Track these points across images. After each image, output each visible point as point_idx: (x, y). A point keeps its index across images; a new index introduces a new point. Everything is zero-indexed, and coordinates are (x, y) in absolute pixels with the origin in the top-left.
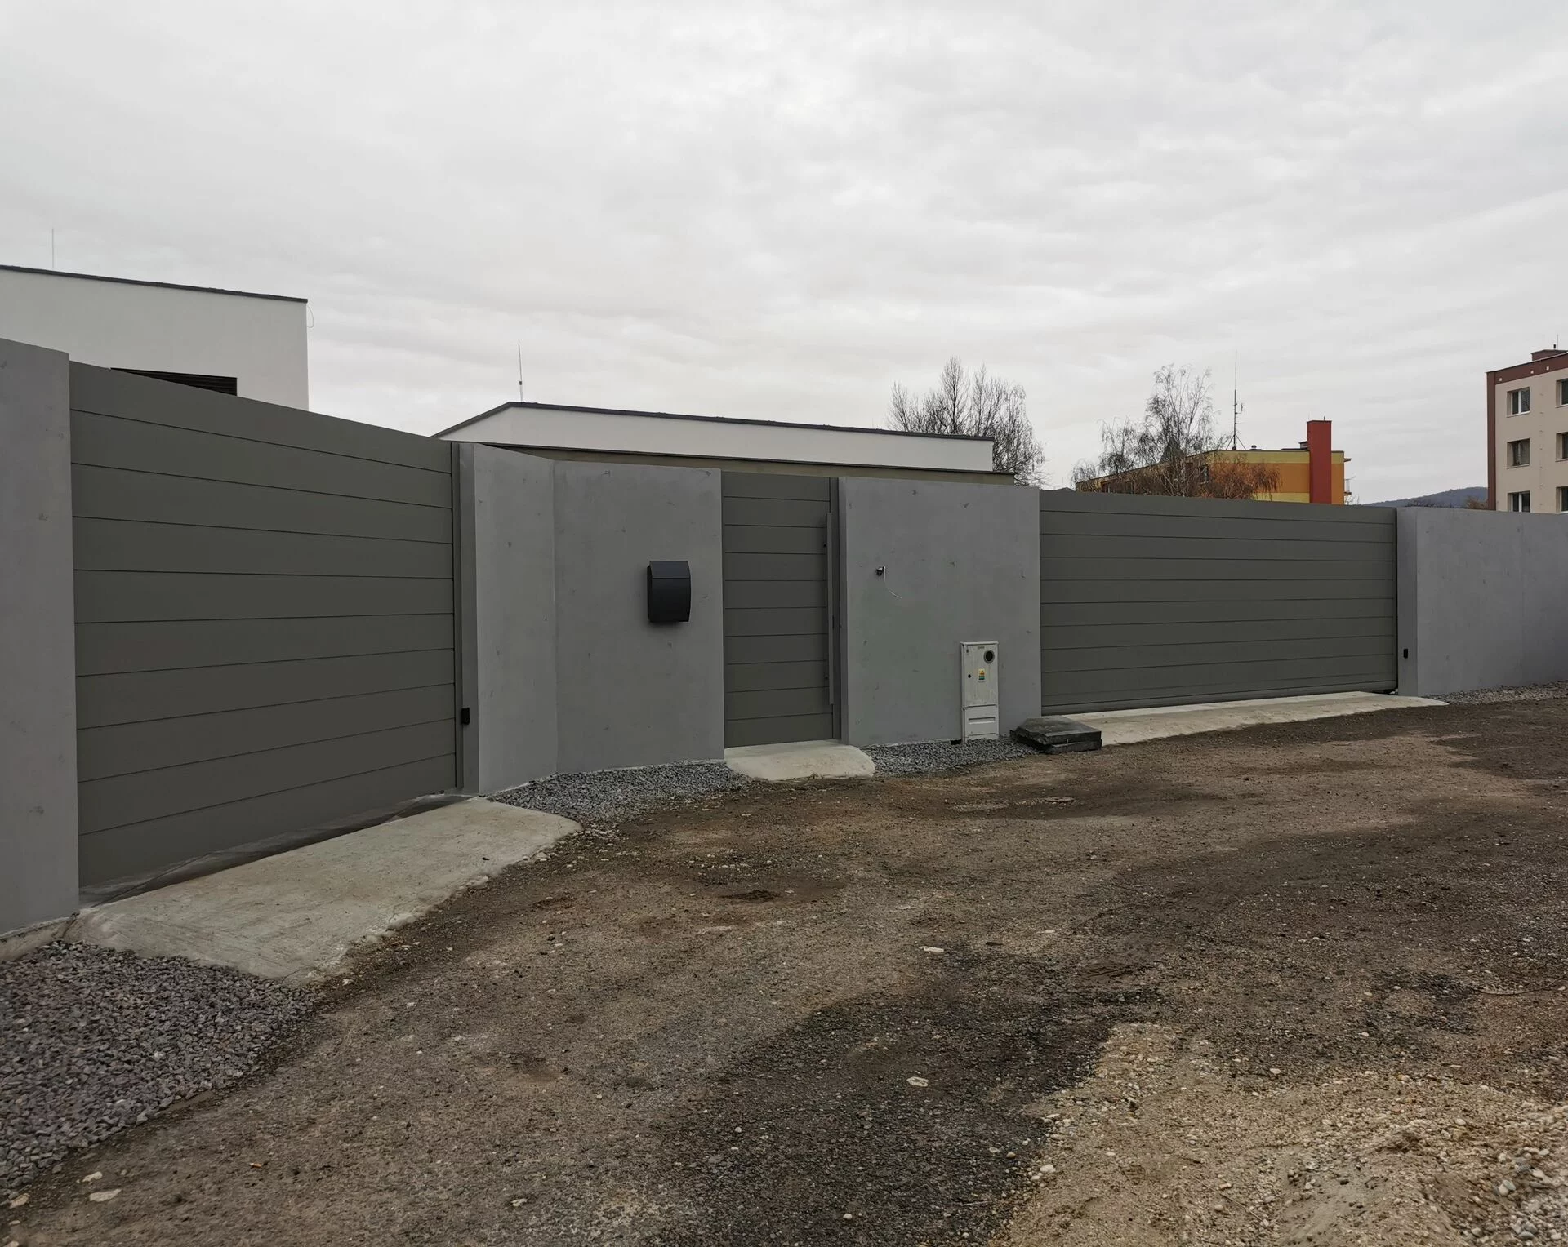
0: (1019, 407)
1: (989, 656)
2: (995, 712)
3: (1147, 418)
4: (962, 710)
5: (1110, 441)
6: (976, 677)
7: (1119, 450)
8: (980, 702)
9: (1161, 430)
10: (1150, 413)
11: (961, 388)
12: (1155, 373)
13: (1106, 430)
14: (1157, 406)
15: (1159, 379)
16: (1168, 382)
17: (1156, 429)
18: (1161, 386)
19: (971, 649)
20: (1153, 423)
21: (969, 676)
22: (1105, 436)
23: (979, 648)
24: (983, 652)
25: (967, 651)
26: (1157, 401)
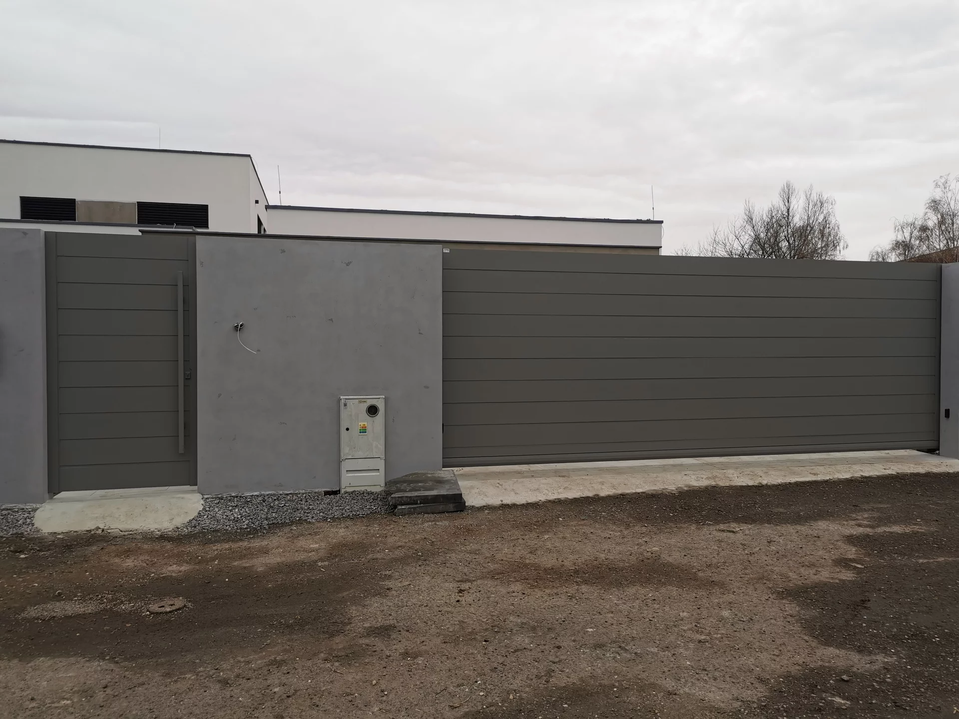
0: (830, 211)
1: (373, 410)
2: (381, 465)
3: (926, 214)
4: (339, 462)
5: (901, 232)
6: (355, 431)
7: (908, 239)
8: (360, 454)
9: (936, 222)
10: (927, 210)
11: (793, 201)
12: (934, 181)
13: (898, 224)
14: (935, 205)
15: (937, 185)
16: (945, 188)
17: (932, 220)
18: (938, 190)
19: (350, 403)
20: (930, 217)
21: (347, 429)
22: (897, 228)
23: (360, 402)
24: (365, 406)
25: (345, 405)
26: (934, 201)
